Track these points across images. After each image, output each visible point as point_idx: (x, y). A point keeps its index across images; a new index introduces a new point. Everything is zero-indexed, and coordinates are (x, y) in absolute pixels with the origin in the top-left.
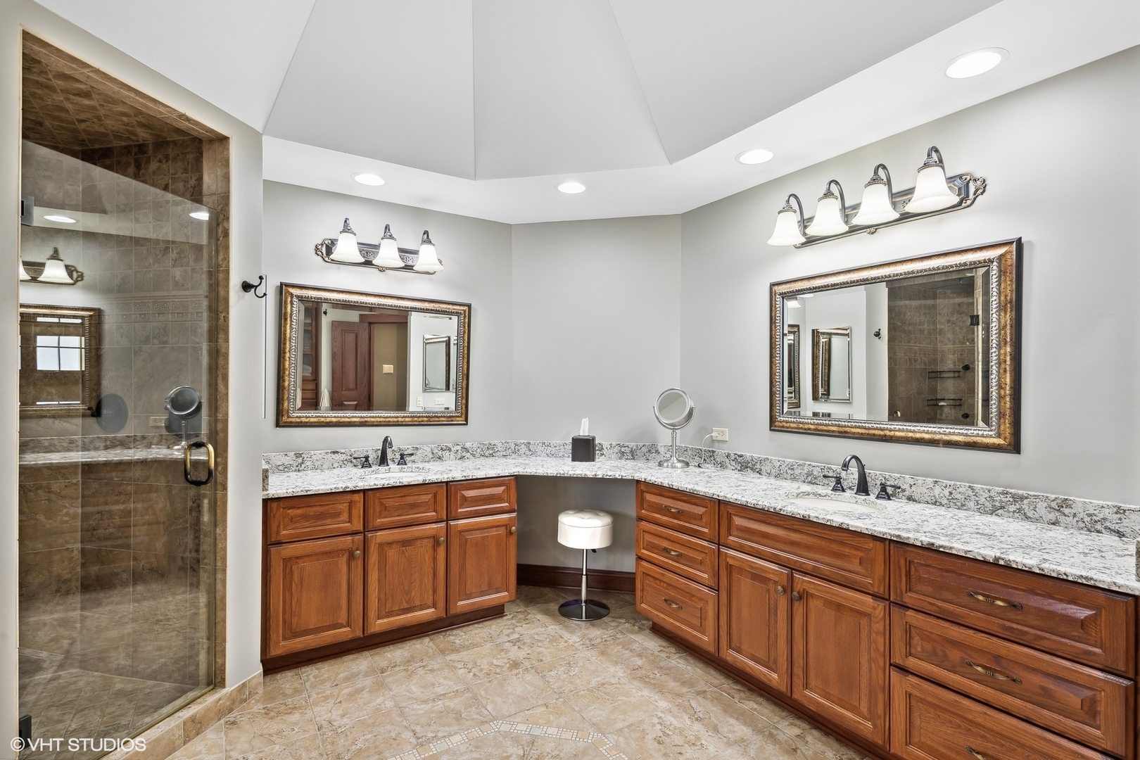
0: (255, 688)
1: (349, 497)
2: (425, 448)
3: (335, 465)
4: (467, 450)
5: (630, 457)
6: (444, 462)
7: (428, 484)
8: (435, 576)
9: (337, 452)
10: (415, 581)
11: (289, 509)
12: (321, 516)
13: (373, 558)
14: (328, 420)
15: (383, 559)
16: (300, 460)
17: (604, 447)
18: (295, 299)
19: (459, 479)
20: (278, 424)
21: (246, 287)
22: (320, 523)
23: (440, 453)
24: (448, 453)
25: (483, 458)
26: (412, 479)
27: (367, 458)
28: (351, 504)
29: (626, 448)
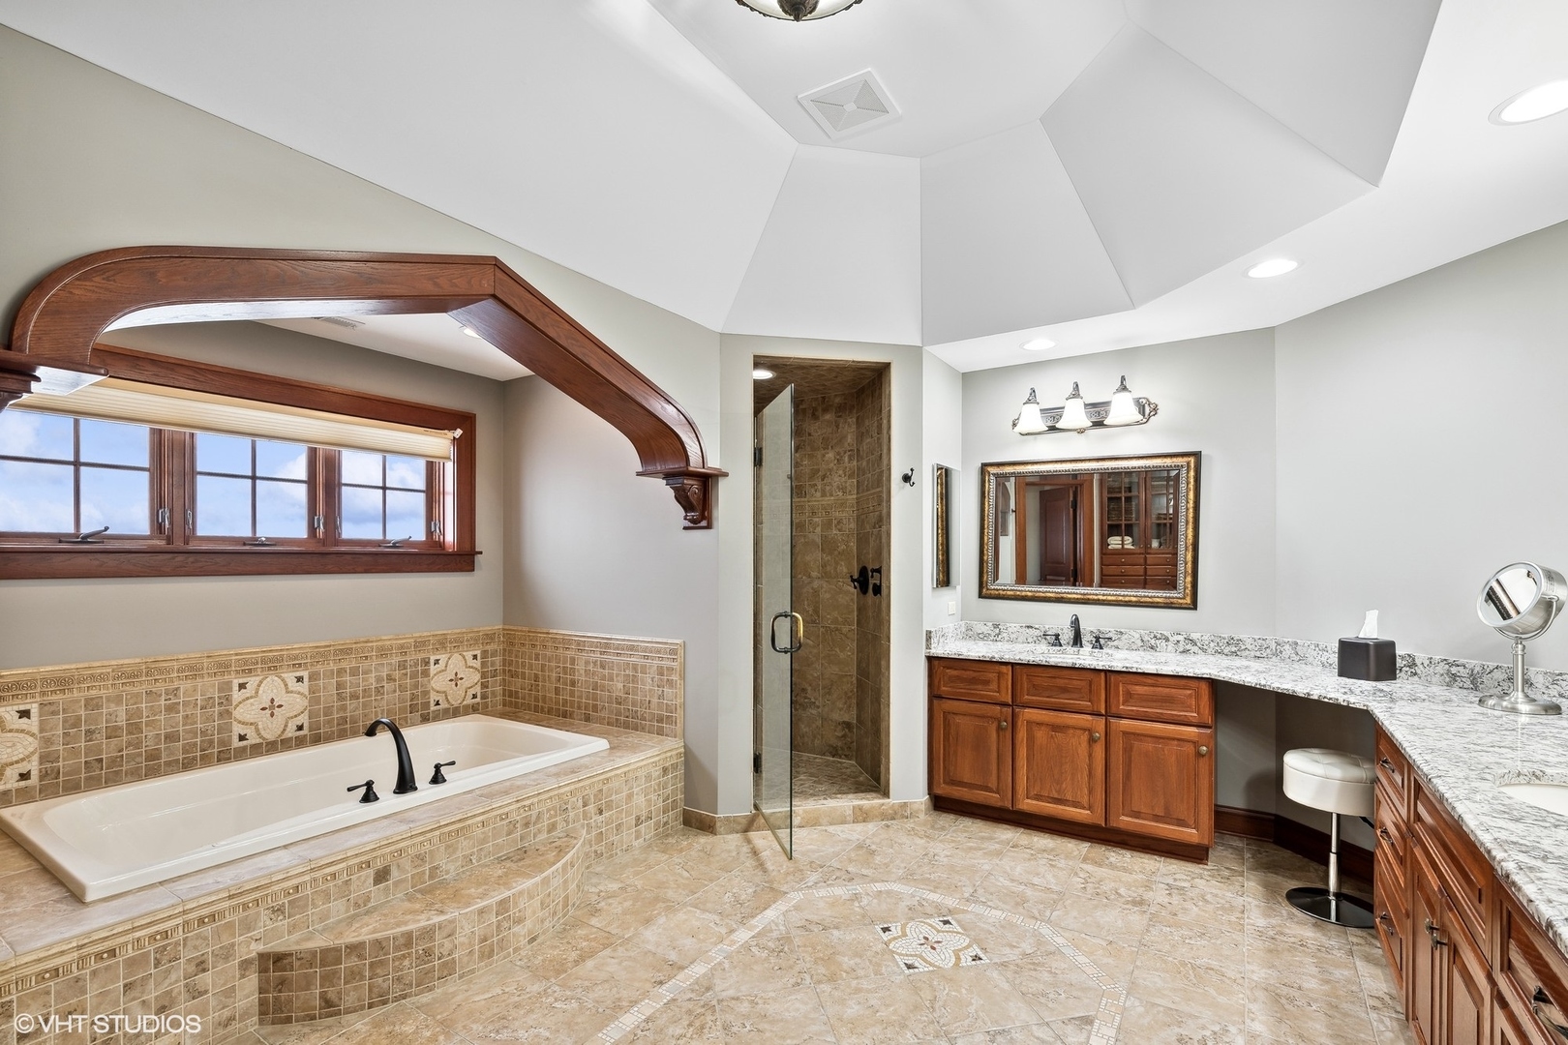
0: (917, 812)
1: (997, 667)
2: (1134, 634)
3: (1030, 640)
4: (1193, 642)
5: (1468, 684)
6: (1158, 654)
7: (1078, 668)
8: (1090, 775)
9: (1032, 627)
10: (1066, 772)
11: (948, 668)
12: (973, 681)
13: (1022, 734)
14: (1024, 594)
15: (1031, 739)
16: (997, 631)
17: (1417, 661)
18: (992, 477)
19: (1118, 669)
20: (981, 596)
21: (907, 478)
22: (972, 687)
23: (1153, 642)
24: (1164, 643)
25: (1219, 655)
26: (1060, 660)
27: (1057, 636)
28: (1000, 675)
29: (1461, 669)
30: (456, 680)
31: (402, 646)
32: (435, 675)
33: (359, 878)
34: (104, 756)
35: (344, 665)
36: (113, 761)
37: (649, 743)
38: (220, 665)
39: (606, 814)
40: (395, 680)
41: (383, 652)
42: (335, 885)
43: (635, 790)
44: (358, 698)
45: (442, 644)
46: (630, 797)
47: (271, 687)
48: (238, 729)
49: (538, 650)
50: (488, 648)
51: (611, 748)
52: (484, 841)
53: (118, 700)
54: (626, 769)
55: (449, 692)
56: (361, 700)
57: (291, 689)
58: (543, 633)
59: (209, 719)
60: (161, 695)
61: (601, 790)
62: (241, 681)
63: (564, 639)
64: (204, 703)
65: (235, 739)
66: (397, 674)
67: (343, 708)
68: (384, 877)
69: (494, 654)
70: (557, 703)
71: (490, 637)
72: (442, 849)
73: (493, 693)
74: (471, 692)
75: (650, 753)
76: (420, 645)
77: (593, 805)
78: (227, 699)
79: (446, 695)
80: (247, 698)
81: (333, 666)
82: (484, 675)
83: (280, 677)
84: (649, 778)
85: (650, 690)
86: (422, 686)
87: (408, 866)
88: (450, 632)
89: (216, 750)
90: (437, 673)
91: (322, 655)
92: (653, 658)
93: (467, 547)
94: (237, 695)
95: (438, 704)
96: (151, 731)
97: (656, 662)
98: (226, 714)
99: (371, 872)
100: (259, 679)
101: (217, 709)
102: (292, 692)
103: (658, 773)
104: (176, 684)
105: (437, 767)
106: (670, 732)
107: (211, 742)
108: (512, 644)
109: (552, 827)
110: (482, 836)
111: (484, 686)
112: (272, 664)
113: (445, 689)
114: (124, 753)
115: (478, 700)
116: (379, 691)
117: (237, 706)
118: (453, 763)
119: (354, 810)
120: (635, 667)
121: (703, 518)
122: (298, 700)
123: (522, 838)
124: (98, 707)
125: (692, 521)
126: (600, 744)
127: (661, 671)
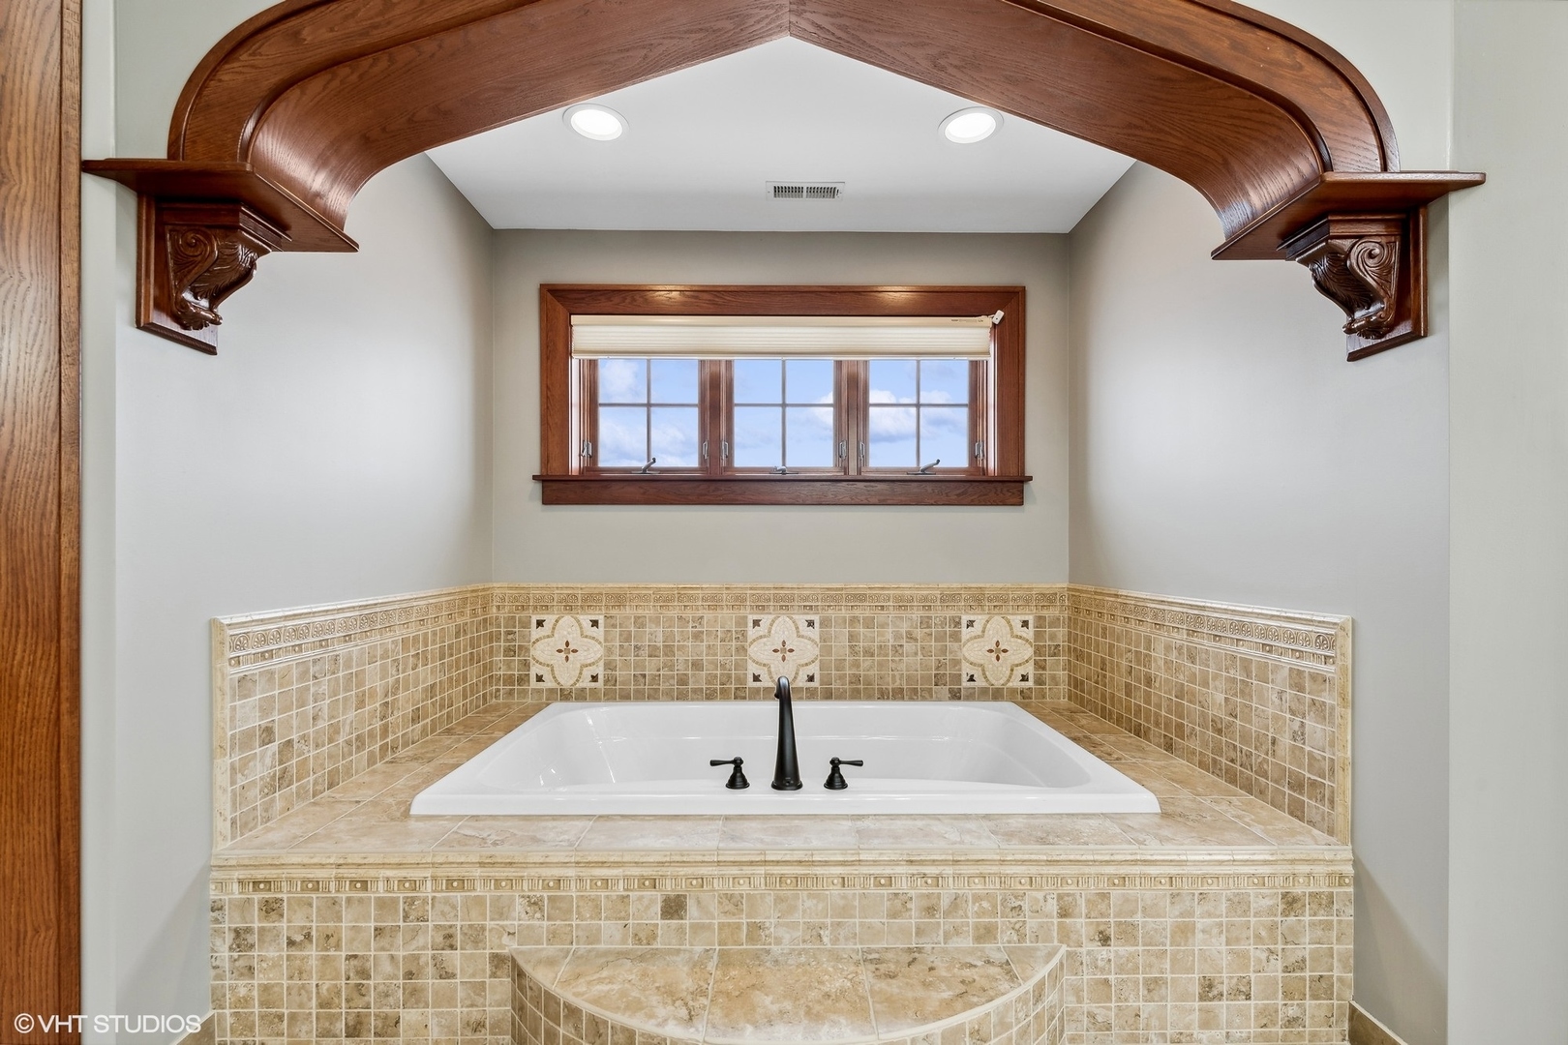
30: (998, 651)
31: (925, 599)
32: (968, 641)
33: (640, 898)
34: (647, 673)
35: (857, 612)
36: (656, 678)
37: (1257, 830)
38: (737, 598)
39: (1116, 949)
40: (916, 640)
41: (903, 603)
42: (607, 897)
43: (1201, 923)
44: (872, 655)
45: (976, 599)
46: (1184, 931)
47: (782, 627)
48: (752, 669)
49: (1105, 622)
50: (1045, 613)
51: (1165, 815)
52: (845, 911)
53: (656, 621)
54: (1173, 870)
55: (989, 667)
56: (876, 658)
57: (801, 633)
58: (1109, 595)
59: (728, 652)
60: (688, 622)
61: (1105, 896)
62: (756, 617)
63: (1136, 606)
64: (724, 636)
65: (750, 678)
66: (919, 633)
67: (856, 665)
68: (676, 911)
69: (1055, 622)
70: (1128, 709)
71: (1048, 599)
72: (770, 899)
73: (1053, 678)
74: (1020, 671)
75: (1261, 853)
76: (949, 598)
77: (1083, 920)
78: (743, 635)
79: (983, 670)
80: (761, 637)
81: (844, 613)
82: (1038, 651)
83: (791, 618)
84: (1239, 904)
85: (1276, 718)
86: (951, 653)
87: (714, 907)
88: (988, 585)
89: (733, 686)
90: (971, 639)
91: (833, 598)
92: (1283, 652)
93: (1013, 472)
94: (752, 632)
95: (971, 679)
96: (681, 656)
97: (1288, 660)
98: (742, 650)
99: (658, 897)
100: (772, 617)
101: (734, 643)
102: (803, 637)
103: (1268, 902)
104: (700, 613)
105: (835, 764)
106: (1318, 818)
107: (729, 677)
108: (1077, 610)
109: (986, 933)
110: (841, 903)
111: (1040, 666)
112: (784, 602)
113: (982, 662)
114: (661, 673)
115: (1030, 683)
116: (897, 649)
117: (752, 643)
118: (859, 764)
119: (711, 793)
120: (1246, 665)
121: (1400, 317)
122: (809, 647)
123: (920, 932)
124: (643, 625)
125: (1372, 329)
126: (1142, 801)
127: (1297, 679)
